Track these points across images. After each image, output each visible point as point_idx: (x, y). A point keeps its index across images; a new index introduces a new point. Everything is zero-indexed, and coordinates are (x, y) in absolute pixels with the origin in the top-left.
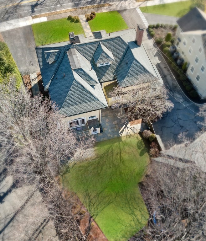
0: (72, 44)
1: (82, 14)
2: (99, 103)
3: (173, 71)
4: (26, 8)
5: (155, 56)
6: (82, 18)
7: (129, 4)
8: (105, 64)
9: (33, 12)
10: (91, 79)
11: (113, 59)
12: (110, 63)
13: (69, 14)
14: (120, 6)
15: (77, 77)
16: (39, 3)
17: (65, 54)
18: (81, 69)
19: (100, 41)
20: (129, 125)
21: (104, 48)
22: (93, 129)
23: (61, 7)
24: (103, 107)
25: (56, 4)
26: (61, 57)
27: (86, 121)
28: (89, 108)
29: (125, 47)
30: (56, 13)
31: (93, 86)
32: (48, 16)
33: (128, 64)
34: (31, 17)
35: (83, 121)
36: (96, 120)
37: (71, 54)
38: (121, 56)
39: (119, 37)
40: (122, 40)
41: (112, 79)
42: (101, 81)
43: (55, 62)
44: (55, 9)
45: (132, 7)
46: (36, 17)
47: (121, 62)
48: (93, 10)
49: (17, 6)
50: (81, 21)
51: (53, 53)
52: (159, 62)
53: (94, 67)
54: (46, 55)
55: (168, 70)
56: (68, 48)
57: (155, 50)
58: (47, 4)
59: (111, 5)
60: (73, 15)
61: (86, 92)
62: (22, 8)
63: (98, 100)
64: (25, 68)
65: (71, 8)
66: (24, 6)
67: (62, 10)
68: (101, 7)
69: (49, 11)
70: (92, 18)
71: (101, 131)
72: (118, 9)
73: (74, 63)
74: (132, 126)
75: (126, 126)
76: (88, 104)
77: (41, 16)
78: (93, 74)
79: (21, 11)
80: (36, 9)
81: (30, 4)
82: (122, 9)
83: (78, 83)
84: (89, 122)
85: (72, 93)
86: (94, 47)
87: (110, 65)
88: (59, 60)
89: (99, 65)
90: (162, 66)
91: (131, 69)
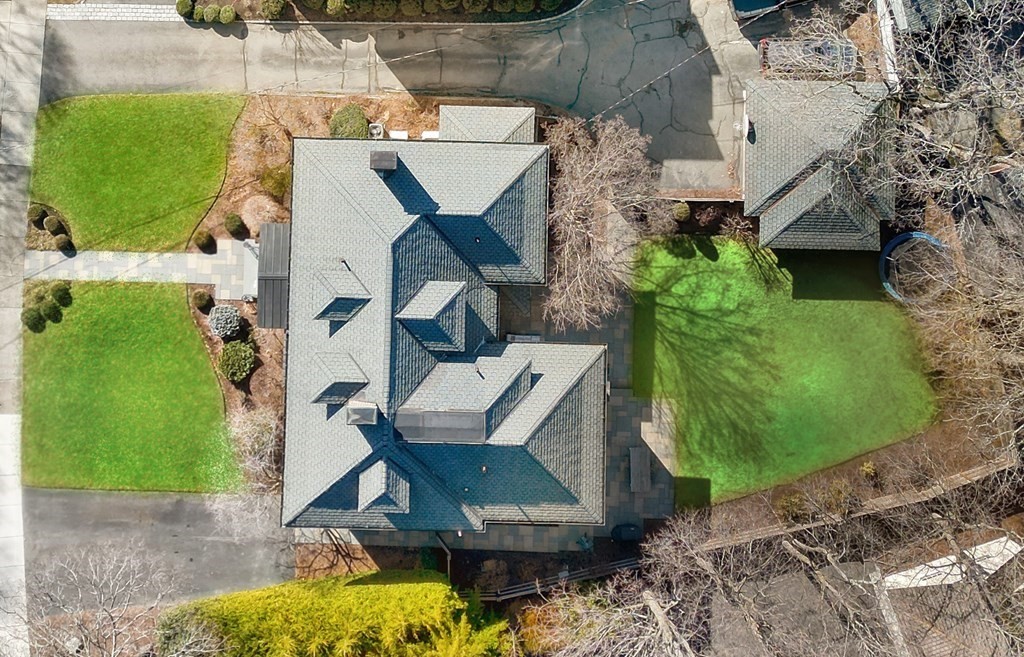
2: (589, 373)
24: (603, 363)
29: (425, 230)
39: (394, 247)
55: (417, 30)
63: (582, 377)
73: (459, 429)
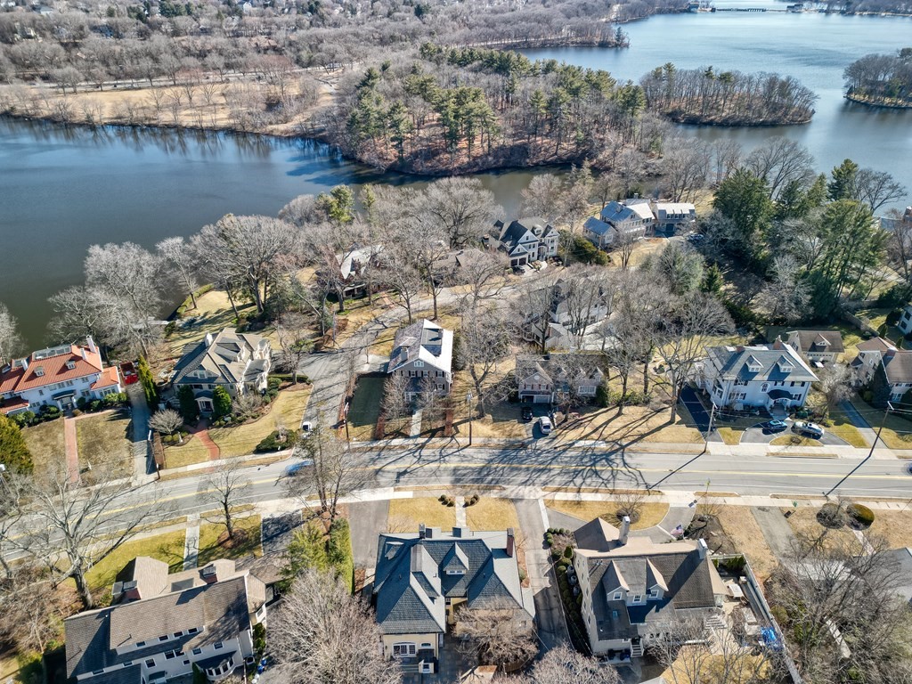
0: (421, 538)
1: (461, 495)
2: (435, 624)
3: (564, 602)
4: (391, 475)
5: (546, 575)
6: (460, 501)
7: (531, 491)
8: (456, 573)
9: (397, 481)
10: (431, 588)
11: (468, 567)
12: (464, 572)
13: (444, 493)
14: (516, 492)
15: (414, 582)
16: (409, 470)
17: (409, 549)
18: (421, 573)
19: (457, 541)
20: (476, 671)
21: (459, 551)
22: (422, 663)
23: (435, 480)
25: (431, 476)
26: (403, 553)
27: (416, 650)
28: (419, 628)
29: (487, 555)
30: (427, 489)
31: (432, 599)
32: (415, 491)
33: (486, 579)
34: (392, 488)
35: (412, 648)
36: (432, 651)
37: (415, 551)
38: (480, 565)
39: (480, 540)
40: (484, 545)
41: (463, 594)
42: (448, 594)
43: (395, 557)
44: (427, 482)
45: (532, 498)
46: (399, 489)
47: (478, 573)
48: (477, 493)
49: (380, 470)
50: (457, 505)
51: (396, 546)
52: (549, 586)
53: (442, 574)
54: (386, 546)
55: (559, 601)
56: (414, 542)
57: (548, 567)
58: (419, 473)
59: (504, 489)
60: (448, 495)
61: (421, 605)
62: (385, 475)
63: (433, 619)
64: (363, 559)
65: (448, 484)
66: (389, 472)
67: (436, 485)
68: (490, 489)
69: (418, 483)
70: (472, 503)
71: (436, 670)
72: (512, 496)
73: (416, 563)
74: (481, 674)
75: (472, 672)
76: (420, 621)
77: (405, 489)
78: (436, 583)
79: (382, 480)
80: (402, 479)
81: (397, 470)
82: (518, 497)
83: (413, 590)
84: (421, 652)
85: (403, 603)
86: (447, 547)
87: (463, 575)
88: (401, 556)
89: (448, 573)
90: (552, 593)
91: (487, 587)
